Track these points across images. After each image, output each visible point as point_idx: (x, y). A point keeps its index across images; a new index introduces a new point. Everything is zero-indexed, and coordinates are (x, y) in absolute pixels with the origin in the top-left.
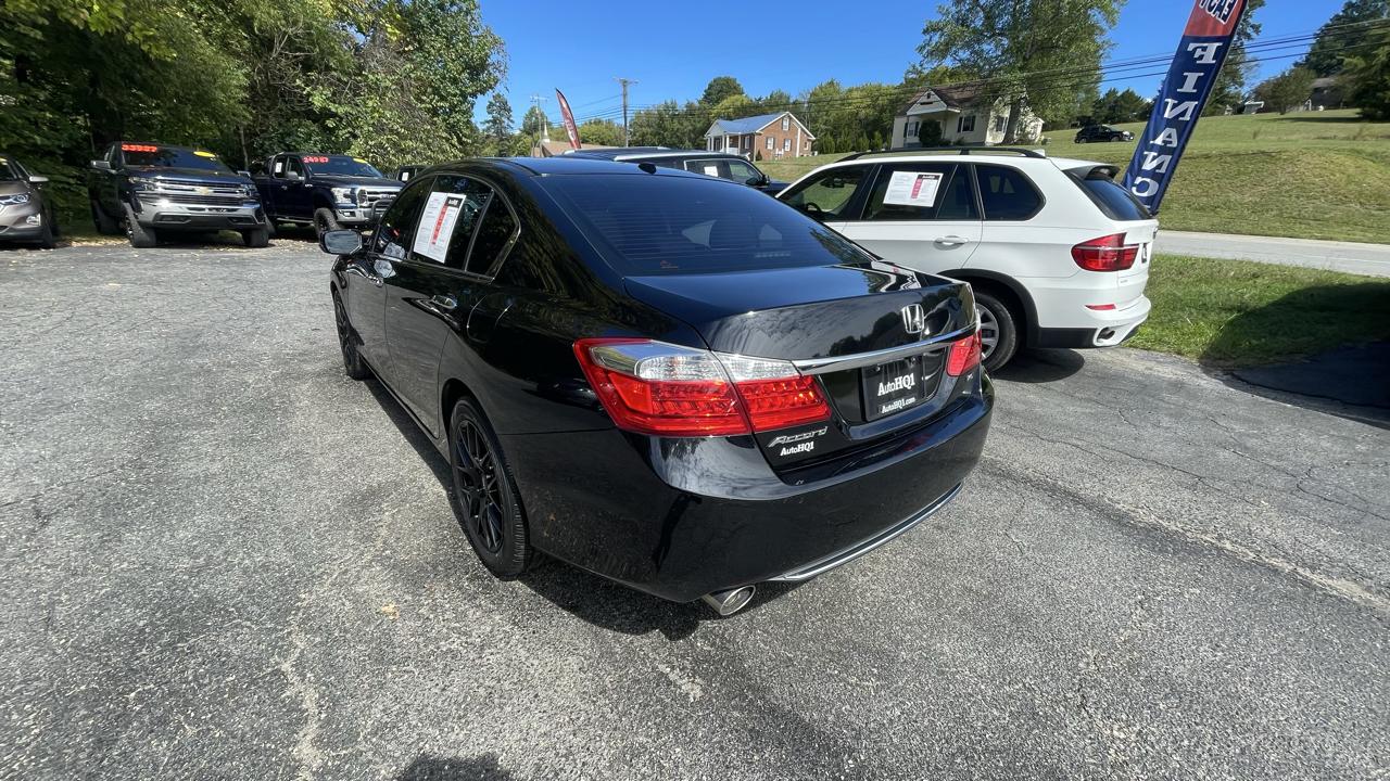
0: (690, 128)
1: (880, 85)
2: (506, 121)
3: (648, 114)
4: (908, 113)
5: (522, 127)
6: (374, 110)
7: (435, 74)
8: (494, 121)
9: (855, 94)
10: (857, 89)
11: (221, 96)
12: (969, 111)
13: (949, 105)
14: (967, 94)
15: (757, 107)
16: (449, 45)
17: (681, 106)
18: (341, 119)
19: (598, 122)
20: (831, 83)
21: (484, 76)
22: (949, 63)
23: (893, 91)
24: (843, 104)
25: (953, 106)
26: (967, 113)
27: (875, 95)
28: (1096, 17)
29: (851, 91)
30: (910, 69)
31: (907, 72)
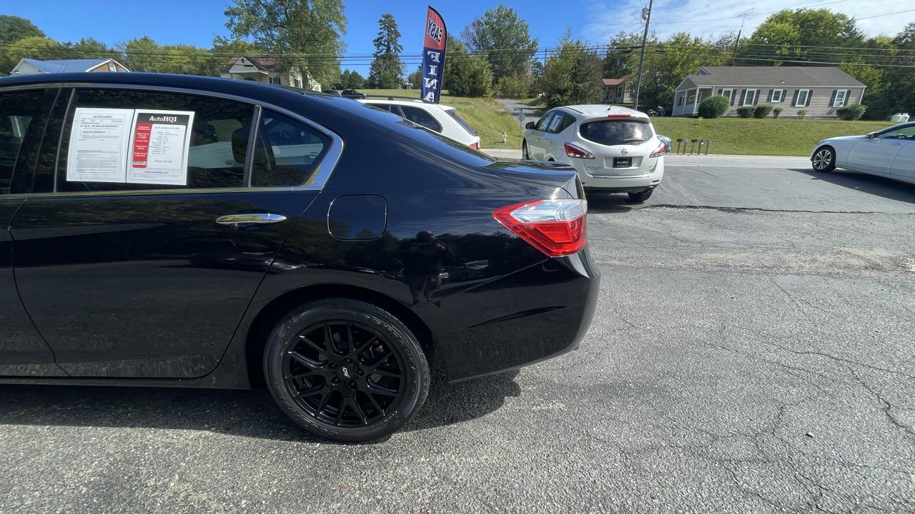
1: (194, 48)
4: (231, 71)
9: (173, 52)
10: (173, 48)
12: (275, 74)
13: (259, 69)
14: (270, 63)
15: (68, 50)
20: (146, 39)
22: (250, 40)
23: (207, 54)
24: (164, 59)
25: (263, 70)
26: (273, 75)
27: (192, 54)
28: (335, 27)
29: (167, 48)
30: (217, 39)
31: (215, 41)
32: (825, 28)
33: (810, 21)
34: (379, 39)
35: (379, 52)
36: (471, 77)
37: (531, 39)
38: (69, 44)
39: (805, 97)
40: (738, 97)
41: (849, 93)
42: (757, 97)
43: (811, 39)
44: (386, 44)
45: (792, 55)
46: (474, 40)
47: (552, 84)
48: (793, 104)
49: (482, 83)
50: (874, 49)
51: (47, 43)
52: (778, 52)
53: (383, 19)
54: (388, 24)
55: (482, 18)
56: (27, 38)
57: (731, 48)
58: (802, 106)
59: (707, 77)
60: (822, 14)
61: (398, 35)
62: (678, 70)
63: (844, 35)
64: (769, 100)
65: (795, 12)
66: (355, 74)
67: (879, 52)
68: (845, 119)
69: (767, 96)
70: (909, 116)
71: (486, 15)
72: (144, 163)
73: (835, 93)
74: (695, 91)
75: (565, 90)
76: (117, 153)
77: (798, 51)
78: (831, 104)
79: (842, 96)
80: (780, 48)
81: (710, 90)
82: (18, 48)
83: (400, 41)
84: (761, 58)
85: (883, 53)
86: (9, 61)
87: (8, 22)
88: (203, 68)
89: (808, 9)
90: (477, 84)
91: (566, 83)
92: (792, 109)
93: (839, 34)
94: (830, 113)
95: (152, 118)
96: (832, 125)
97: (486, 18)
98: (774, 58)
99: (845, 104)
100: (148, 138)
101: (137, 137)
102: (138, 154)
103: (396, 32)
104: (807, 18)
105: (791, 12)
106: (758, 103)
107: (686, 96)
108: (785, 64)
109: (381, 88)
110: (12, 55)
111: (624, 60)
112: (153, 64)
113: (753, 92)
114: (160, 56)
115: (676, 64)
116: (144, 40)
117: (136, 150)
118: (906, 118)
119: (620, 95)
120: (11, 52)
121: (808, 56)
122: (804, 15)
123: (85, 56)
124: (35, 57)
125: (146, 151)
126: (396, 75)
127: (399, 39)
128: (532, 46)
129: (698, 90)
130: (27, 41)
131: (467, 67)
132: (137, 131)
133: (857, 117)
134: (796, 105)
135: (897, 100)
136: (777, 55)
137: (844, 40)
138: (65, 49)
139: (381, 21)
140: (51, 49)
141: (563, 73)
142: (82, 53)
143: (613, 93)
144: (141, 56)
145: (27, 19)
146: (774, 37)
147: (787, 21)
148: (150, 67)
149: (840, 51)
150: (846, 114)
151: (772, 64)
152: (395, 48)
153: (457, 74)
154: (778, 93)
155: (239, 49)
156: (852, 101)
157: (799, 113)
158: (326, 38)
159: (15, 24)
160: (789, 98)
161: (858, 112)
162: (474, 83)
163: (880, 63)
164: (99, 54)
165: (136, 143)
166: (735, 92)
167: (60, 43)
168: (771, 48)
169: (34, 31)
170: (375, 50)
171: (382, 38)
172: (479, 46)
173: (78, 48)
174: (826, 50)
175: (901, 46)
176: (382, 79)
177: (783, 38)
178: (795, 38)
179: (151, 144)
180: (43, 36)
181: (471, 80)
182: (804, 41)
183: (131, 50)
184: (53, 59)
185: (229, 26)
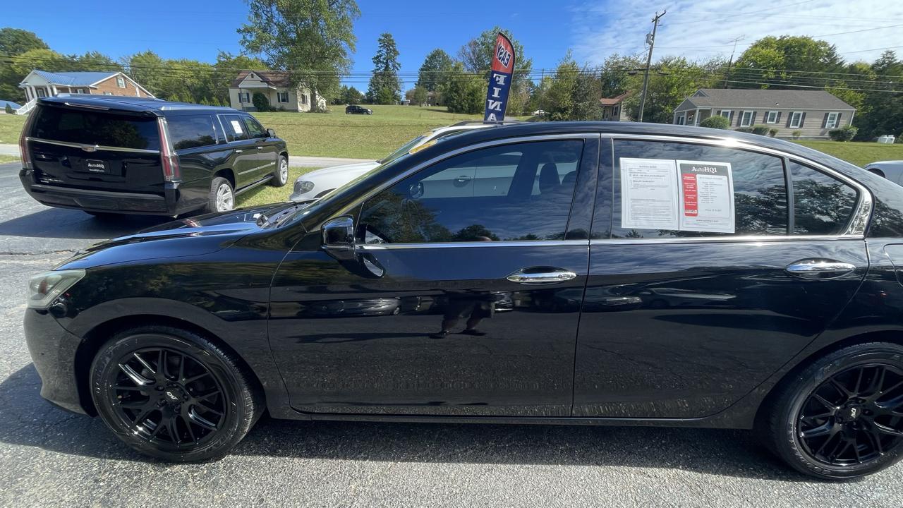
4: (240, 86)
9: (176, 66)
10: (177, 62)
12: (283, 89)
13: (268, 84)
14: (279, 79)
15: (73, 63)
22: (264, 56)
23: (210, 69)
24: (168, 73)
25: (271, 85)
26: (281, 90)
27: (195, 69)
28: (343, 45)
29: (171, 62)
30: (221, 55)
31: (220, 56)
32: (809, 54)
33: (794, 47)
34: (378, 57)
35: (378, 70)
36: (470, 94)
37: (525, 60)
38: (74, 57)
39: (798, 118)
40: (735, 118)
41: (840, 115)
42: (754, 118)
43: (796, 64)
44: (385, 61)
45: (778, 78)
46: (471, 59)
47: (553, 103)
48: (788, 126)
49: (480, 100)
50: (855, 73)
51: (52, 55)
52: (765, 75)
53: (383, 38)
54: (387, 43)
55: (478, 39)
56: (32, 50)
57: (719, 71)
58: (795, 127)
59: (705, 98)
60: (805, 41)
61: (396, 53)
62: (674, 92)
63: (826, 61)
64: (765, 121)
65: (778, 39)
66: (353, 90)
67: (859, 78)
68: (837, 141)
69: (763, 117)
70: (894, 138)
71: (483, 36)
72: (695, 212)
73: (827, 115)
74: (695, 111)
75: (566, 109)
76: (669, 201)
77: (784, 75)
78: (823, 126)
79: (834, 119)
80: (766, 72)
81: (708, 112)
82: (23, 60)
83: (398, 59)
84: (748, 81)
85: (863, 78)
86: (14, 72)
87: (12, 35)
88: (206, 82)
89: (791, 36)
90: (476, 102)
91: (567, 102)
92: (787, 130)
93: (821, 60)
94: (823, 134)
95: (694, 169)
96: (827, 146)
97: (482, 39)
98: (760, 82)
99: (837, 126)
100: (695, 187)
101: (685, 187)
102: (689, 203)
103: (395, 50)
104: (790, 45)
105: (775, 38)
106: (755, 124)
107: (685, 116)
108: (771, 88)
109: (380, 104)
110: (18, 66)
111: (617, 81)
112: (156, 78)
113: (750, 113)
114: (164, 70)
115: (673, 85)
116: (148, 54)
117: (686, 199)
118: (892, 139)
119: (616, 114)
120: (16, 64)
121: (793, 80)
122: (788, 41)
123: (90, 69)
124: (39, 69)
125: (695, 200)
126: (394, 92)
127: (397, 57)
128: (527, 66)
129: (698, 111)
130: (32, 53)
131: (466, 85)
132: (684, 181)
133: (849, 138)
134: (791, 127)
135: (877, 122)
136: (764, 78)
137: (827, 65)
138: (69, 62)
139: (380, 40)
140: (55, 61)
141: (563, 93)
142: (87, 65)
143: (608, 112)
144: (145, 69)
145: (32, 32)
146: (760, 61)
147: (772, 47)
148: (153, 81)
149: (823, 76)
150: (838, 136)
151: (759, 87)
152: (394, 66)
153: (456, 92)
154: (773, 115)
155: (242, 65)
156: (843, 124)
157: (794, 134)
158: (336, 55)
159: (21, 37)
160: (784, 120)
161: (850, 134)
162: (473, 101)
163: (861, 88)
164: (104, 67)
165: (685, 193)
166: (732, 113)
167: (65, 55)
168: (758, 72)
169: (38, 44)
170: (374, 67)
171: (381, 56)
172: (475, 65)
173: (82, 61)
174: (810, 75)
175: (879, 72)
176: (380, 95)
177: (769, 63)
178: (780, 63)
179: (699, 194)
180: (47, 48)
181: (470, 97)
182: (790, 66)
183: (135, 63)
184: (57, 71)
185: (243, 43)
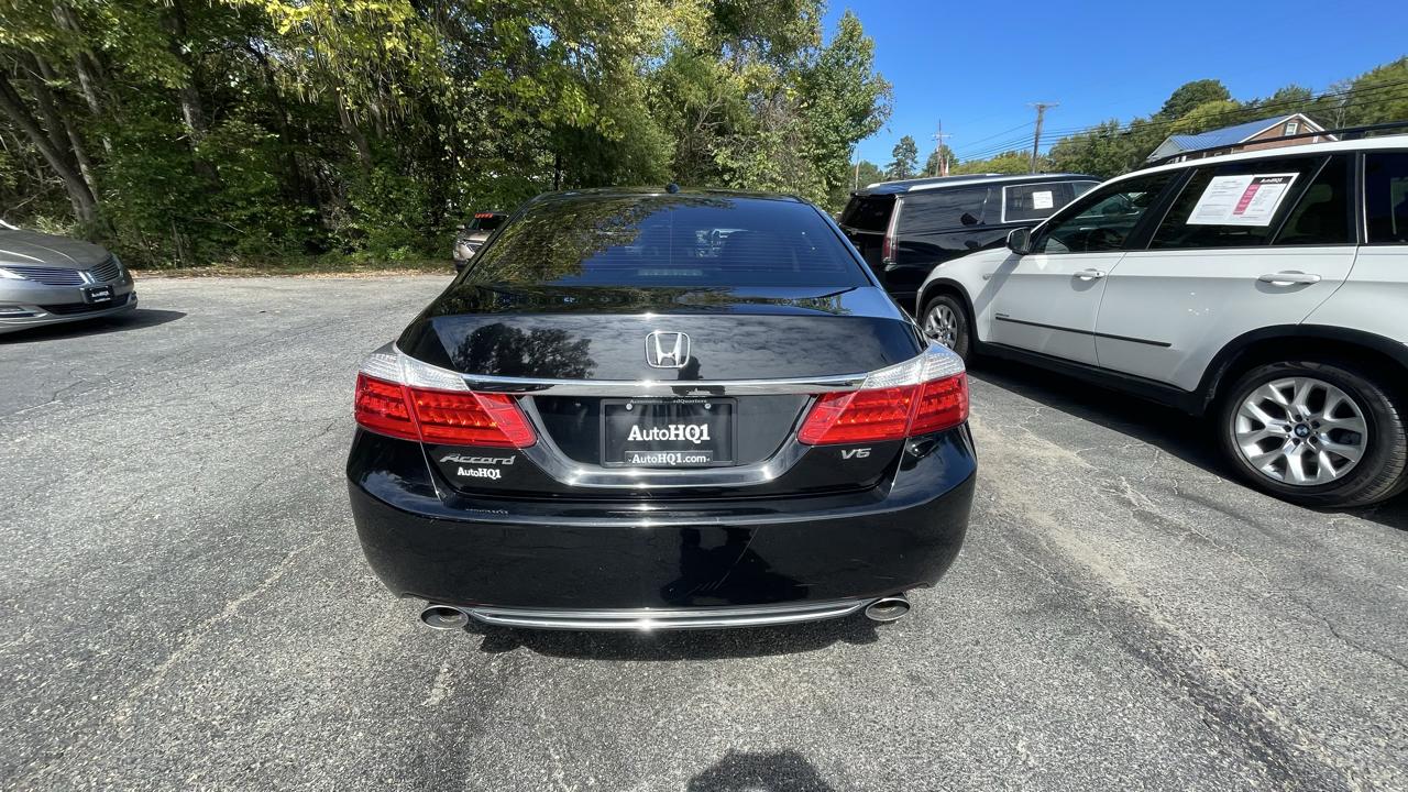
0: (1134, 150)
2: (910, 162)
3: (1077, 139)
5: (925, 167)
6: (760, 162)
7: (821, 125)
8: (898, 164)
11: (653, 162)
15: (1249, 111)
16: (838, 94)
17: (1125, 125)
18: (735, 172)
19: (1012, 155)
21: (866, 122)
